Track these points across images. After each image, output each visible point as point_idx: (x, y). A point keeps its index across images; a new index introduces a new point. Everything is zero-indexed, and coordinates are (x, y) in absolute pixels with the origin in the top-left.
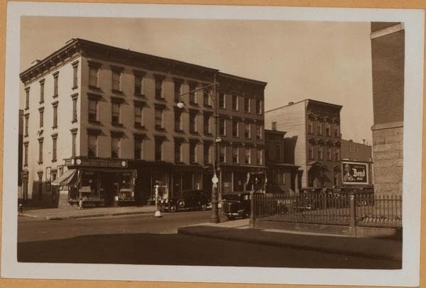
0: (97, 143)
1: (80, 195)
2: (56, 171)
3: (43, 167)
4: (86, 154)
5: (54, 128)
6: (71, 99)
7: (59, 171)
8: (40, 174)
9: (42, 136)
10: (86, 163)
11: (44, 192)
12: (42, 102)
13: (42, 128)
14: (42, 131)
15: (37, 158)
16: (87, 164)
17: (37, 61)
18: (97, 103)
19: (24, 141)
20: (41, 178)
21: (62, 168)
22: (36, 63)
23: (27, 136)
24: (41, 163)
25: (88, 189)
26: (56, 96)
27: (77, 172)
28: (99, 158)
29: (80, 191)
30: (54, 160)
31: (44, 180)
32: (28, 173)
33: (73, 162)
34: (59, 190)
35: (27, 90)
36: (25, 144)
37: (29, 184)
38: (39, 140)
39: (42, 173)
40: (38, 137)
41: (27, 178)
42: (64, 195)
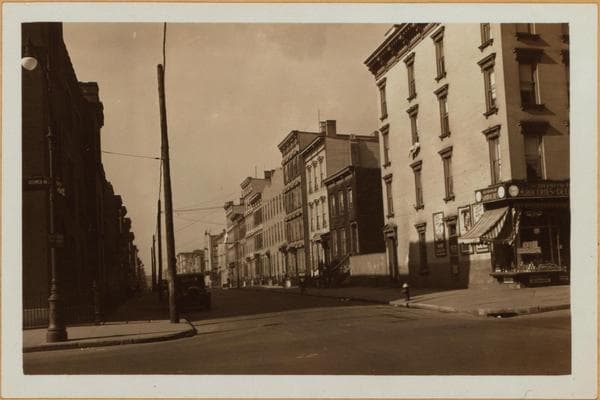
0: (542, 150)
1: (519, 259)
2: (456, 217)
3: (425, 215)
4: (523, 176)
5: (442, 137)
6: (479, 68)
7: (461, 217)
8: (421, 227)
9: (417, 159)
10: (528, 192)
11: (431, 258)
12: (413, 96)
13: (417, 144)
14: (418, 149)
15: (412, 201)
16: (529, 194)
17: (396, 26)
18: (534, 69)
19: (383, 175)
20: (422, 234)
21: (469, 211)
22: (394, 30)
23: (388, 164)
24: (420, 207)
25: (533, 247)
26: (442, 74)
27: (510, 211)
28: (549, 181)
29: (520, 251)
30: (450, 198)
31: (430, 238)
32: (396, 228)
33: (501, 192)
34: (468, 254)
35: (382, 86)
36: (387, 178)
37: (399, 249)
38: (413, 166)
39: (425, 224)
40: (412, 162)
41: (394, 240)
42: (479, 262)
